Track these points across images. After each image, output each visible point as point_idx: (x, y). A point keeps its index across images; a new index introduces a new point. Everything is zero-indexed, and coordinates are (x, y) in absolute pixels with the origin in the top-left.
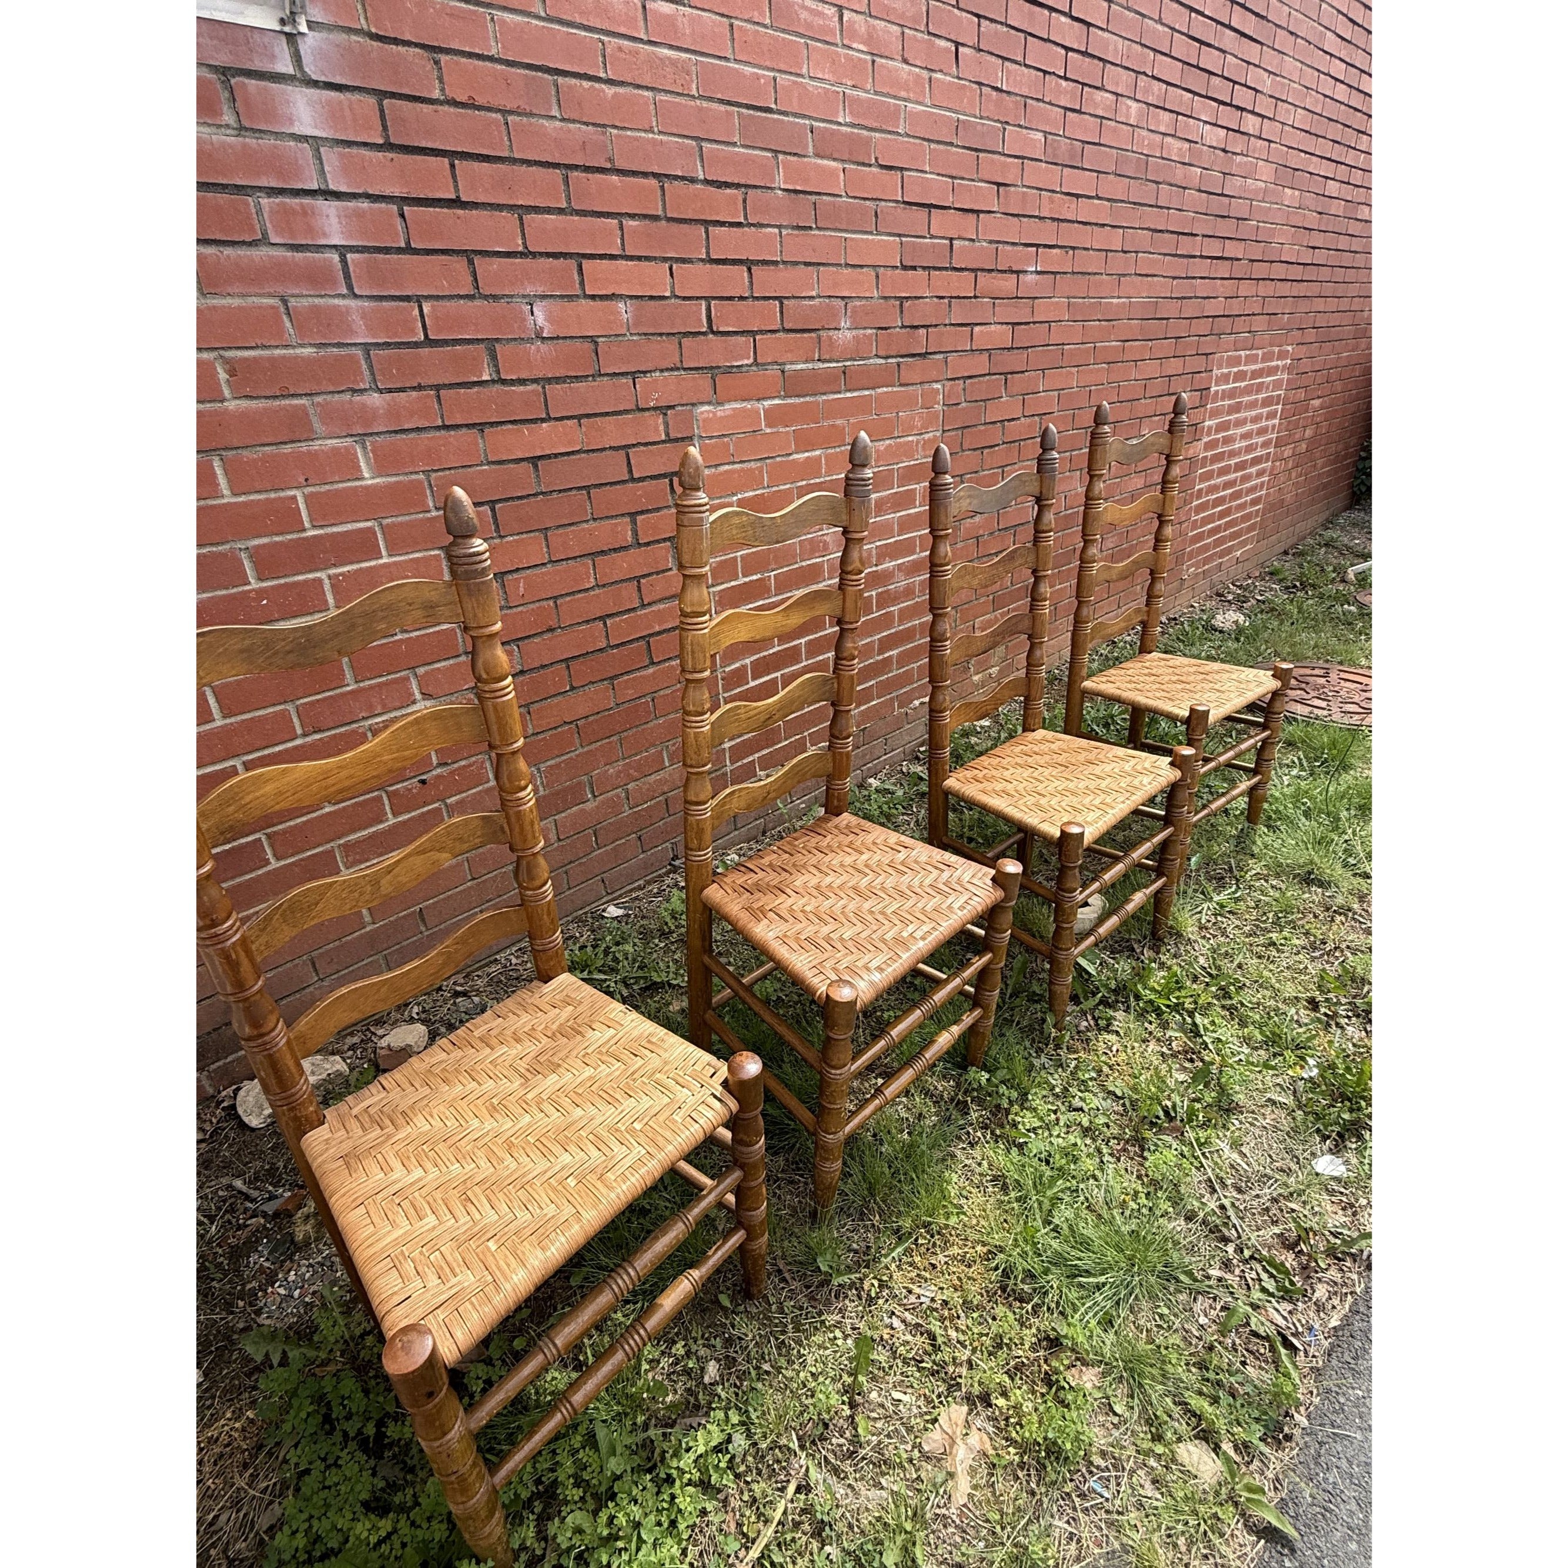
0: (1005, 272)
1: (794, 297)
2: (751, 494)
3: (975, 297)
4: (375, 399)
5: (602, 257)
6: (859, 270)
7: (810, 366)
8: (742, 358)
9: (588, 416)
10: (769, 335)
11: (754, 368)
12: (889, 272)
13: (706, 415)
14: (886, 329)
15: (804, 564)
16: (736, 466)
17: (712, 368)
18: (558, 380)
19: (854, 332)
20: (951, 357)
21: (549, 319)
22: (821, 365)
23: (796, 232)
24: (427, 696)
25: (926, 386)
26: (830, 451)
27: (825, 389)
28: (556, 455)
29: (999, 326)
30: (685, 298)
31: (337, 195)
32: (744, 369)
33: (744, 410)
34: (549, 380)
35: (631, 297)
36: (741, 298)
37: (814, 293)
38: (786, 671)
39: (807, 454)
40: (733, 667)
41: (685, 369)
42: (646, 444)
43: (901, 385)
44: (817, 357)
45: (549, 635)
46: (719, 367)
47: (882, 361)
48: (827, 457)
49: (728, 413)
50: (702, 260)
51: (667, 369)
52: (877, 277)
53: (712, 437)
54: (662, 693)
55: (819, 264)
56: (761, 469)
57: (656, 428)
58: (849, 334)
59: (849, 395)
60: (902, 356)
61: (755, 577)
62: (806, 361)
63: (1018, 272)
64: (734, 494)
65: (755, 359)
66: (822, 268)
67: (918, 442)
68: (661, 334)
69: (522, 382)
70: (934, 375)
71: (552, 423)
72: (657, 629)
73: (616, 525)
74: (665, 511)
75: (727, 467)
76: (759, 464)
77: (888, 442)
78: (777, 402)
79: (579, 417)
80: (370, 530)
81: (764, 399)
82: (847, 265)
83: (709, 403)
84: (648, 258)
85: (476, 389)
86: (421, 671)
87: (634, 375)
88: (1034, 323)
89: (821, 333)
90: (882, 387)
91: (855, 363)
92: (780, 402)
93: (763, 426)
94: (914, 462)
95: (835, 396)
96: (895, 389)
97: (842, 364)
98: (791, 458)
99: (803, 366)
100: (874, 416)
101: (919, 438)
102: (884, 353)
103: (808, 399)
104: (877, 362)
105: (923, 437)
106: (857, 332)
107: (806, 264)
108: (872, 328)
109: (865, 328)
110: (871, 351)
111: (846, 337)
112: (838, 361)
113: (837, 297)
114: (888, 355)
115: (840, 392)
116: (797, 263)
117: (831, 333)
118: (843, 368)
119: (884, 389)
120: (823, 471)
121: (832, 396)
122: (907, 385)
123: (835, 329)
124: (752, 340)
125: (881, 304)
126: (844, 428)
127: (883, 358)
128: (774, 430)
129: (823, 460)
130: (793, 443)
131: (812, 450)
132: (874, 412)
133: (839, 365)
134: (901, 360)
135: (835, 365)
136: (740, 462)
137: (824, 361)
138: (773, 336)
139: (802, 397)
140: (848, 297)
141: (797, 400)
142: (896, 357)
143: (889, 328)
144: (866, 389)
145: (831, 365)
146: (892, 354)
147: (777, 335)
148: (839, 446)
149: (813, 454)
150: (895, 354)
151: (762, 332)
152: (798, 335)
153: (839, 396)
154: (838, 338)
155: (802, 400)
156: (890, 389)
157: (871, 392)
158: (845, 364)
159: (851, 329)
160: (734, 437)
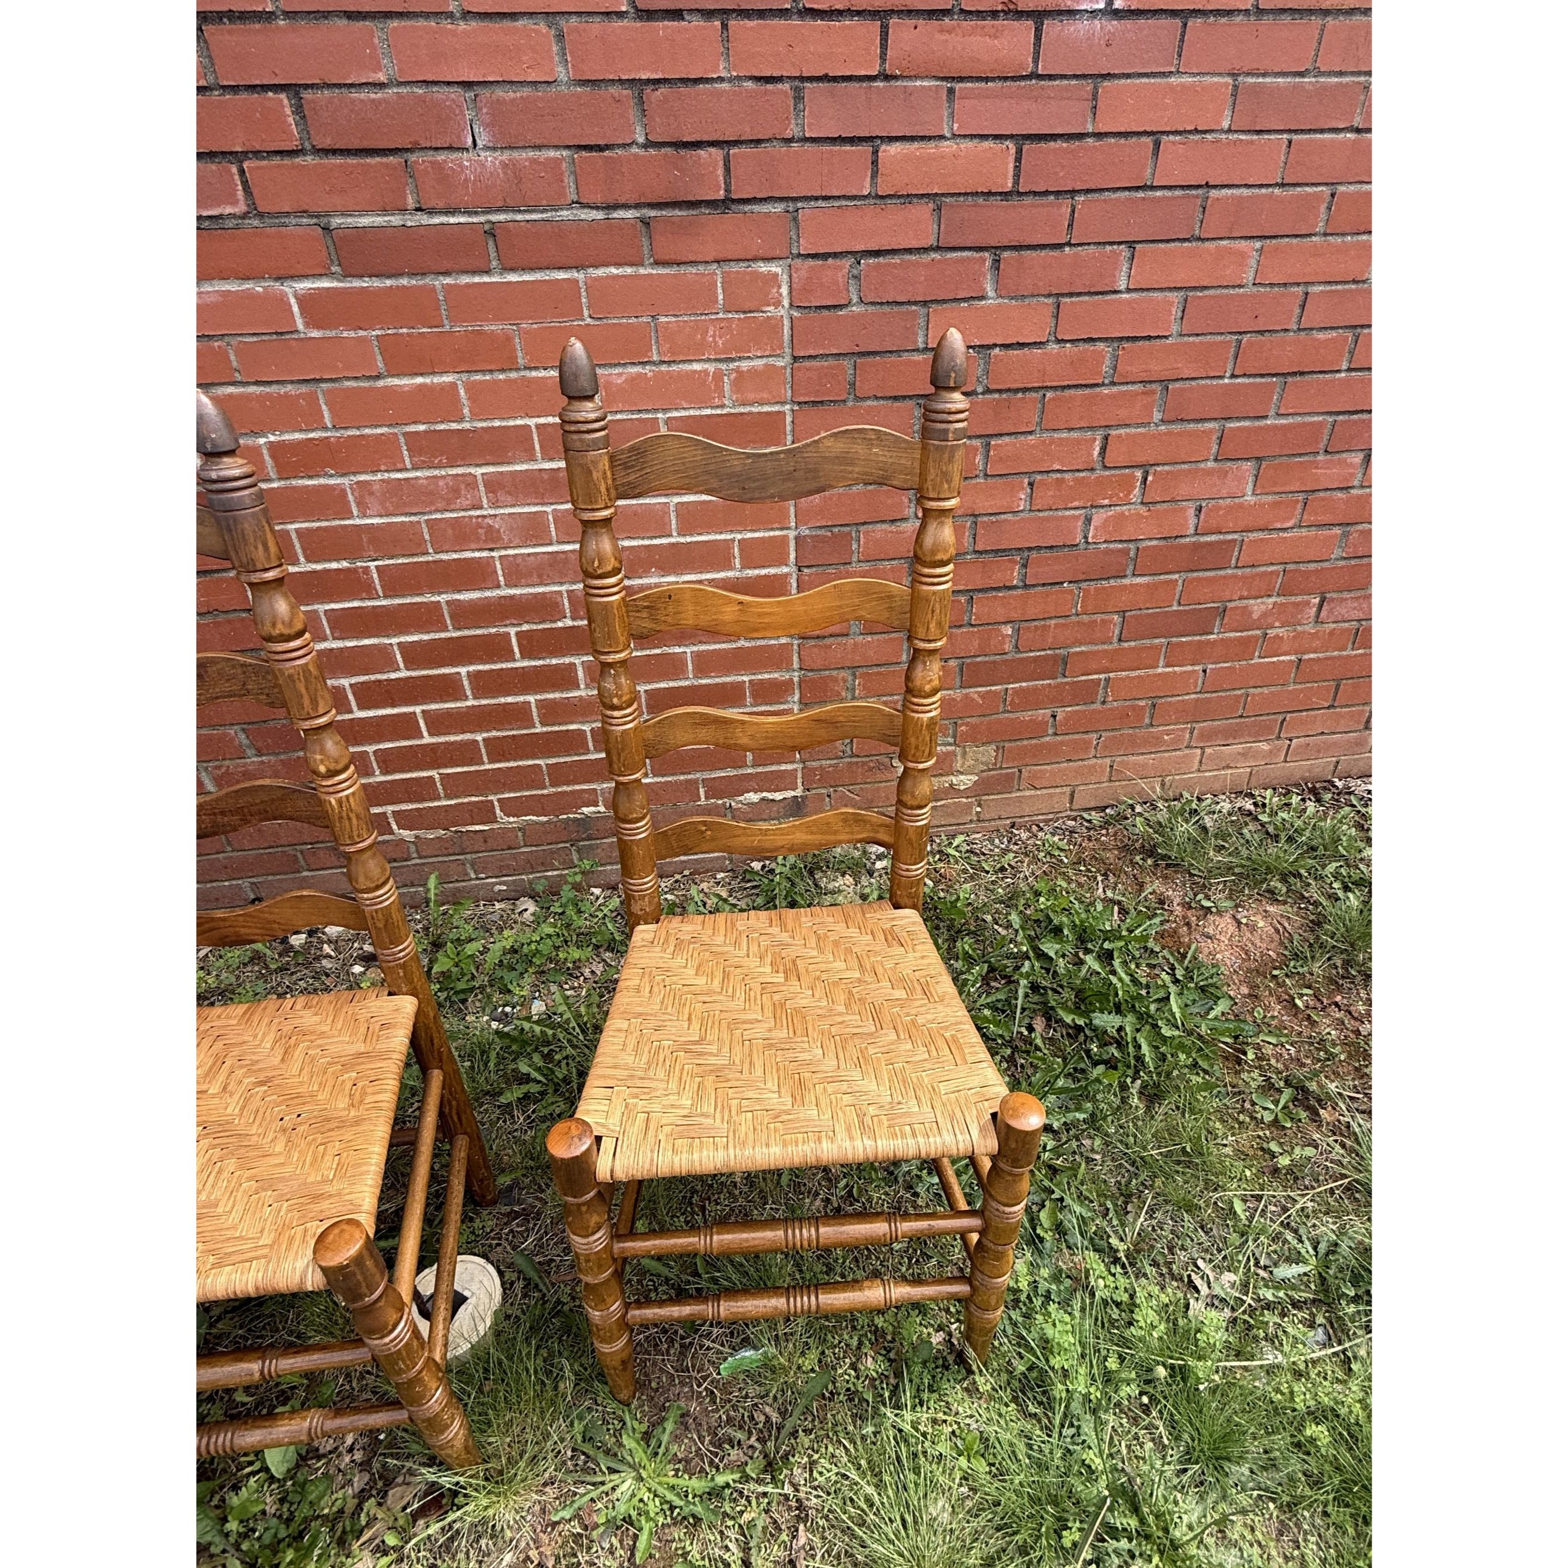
0: (994, 14)
1: (329, 86)
2: (298, 436)
3: (887, 77)
6: (507, 24)
7: (396, 220)
8: (218, 202)
10: (277, 160)
11: (256, 223)
12: (596, 25)
14: (600, 148)
16: (252, 389)
19: (506, 156)
20: (806, 211)
22: (425, 219)
25: (735, 267)
26: (479, 377)
27: (446, 265)
29: (967, 145)
32: (229, 223)
33: (248, 295)
37: (382, 77)
38: (433, 706)
39: (419, 380)
43: (657, 263)
44: (411, 202)
47: (600, 215)
48: (470, 387)
52: (560, 37)
55: (388, 15)
56: (313, 398)
58: (489, 158)
59: (513, 277)
60: (652, 206)
61: (334, 565)
62: (385, 211)
63: (1039, 16)
64: (255, 433)
65: (252, 205)
66: (395, 23)
67: (719, 376)
70: (757, 245)
75: (231, 390)
76: (304, 389)
77: (633, 370)
78: (325, 284)
81: (292, 277)
82: (466, 15)
88: (1099, 135)
89: (413, 158)
90: (607, 265)
91: (519, 217)
92: (335, 284)
93: (300, 324)
94: (714, 412)
95: (477, 279)
96: (642, 271)
97: (482, 219)
98: (381, 383)
99: (379, 220)
100: (589, 321)
101: (723, 366)
102: (599, 199)
103: (404, 281)
104: (583, 217)
105: (732, 366)
106: (515, 154)
107: (350, 15)
108: (557, 147)
109: (539, 147)
110: (562, 194)
111: (483, 165)
112: (469, 213)
113: (449, 83)
114: (611, 202)
115: (488, 272)
116: (326, 15)
117: (441, 157)
118: (487, 227)
119: (614, 271)
120: (466, 411)
121: (466, 279)
122: (678, 264)
123: (450, 148)
124: (234, 169)
125: (579, 96)
126: (509, 339)
127: (597, 208)
128: (329, 334)
129: (462, 392)
130: (379, 358)
131: (434, 373)
132: (586, 313)
133: (475, 220)
134: (653, 213)
135: (462, 219)
136: (257, 383)
137: (431, 212)
138: (287, 161)
139: (389, 277)
140: (479, 83)
141: (377, 283)
142: (637, 206)
143: (608, 147)
144: (560, 268)
145: (452, 220)
146: (622, 200)
147: (298, 160)
148: (502, 370)
149: (437, 379)
150: (631, 202)
151: (257, 154)
152: (352, 161)
153: (486, 279)
154: (461, 166)
155: (389, 283)
156: (629, 270)
157: (574, 274)
158: (494, 218)
159: (494, 149)
160: (234, 341)
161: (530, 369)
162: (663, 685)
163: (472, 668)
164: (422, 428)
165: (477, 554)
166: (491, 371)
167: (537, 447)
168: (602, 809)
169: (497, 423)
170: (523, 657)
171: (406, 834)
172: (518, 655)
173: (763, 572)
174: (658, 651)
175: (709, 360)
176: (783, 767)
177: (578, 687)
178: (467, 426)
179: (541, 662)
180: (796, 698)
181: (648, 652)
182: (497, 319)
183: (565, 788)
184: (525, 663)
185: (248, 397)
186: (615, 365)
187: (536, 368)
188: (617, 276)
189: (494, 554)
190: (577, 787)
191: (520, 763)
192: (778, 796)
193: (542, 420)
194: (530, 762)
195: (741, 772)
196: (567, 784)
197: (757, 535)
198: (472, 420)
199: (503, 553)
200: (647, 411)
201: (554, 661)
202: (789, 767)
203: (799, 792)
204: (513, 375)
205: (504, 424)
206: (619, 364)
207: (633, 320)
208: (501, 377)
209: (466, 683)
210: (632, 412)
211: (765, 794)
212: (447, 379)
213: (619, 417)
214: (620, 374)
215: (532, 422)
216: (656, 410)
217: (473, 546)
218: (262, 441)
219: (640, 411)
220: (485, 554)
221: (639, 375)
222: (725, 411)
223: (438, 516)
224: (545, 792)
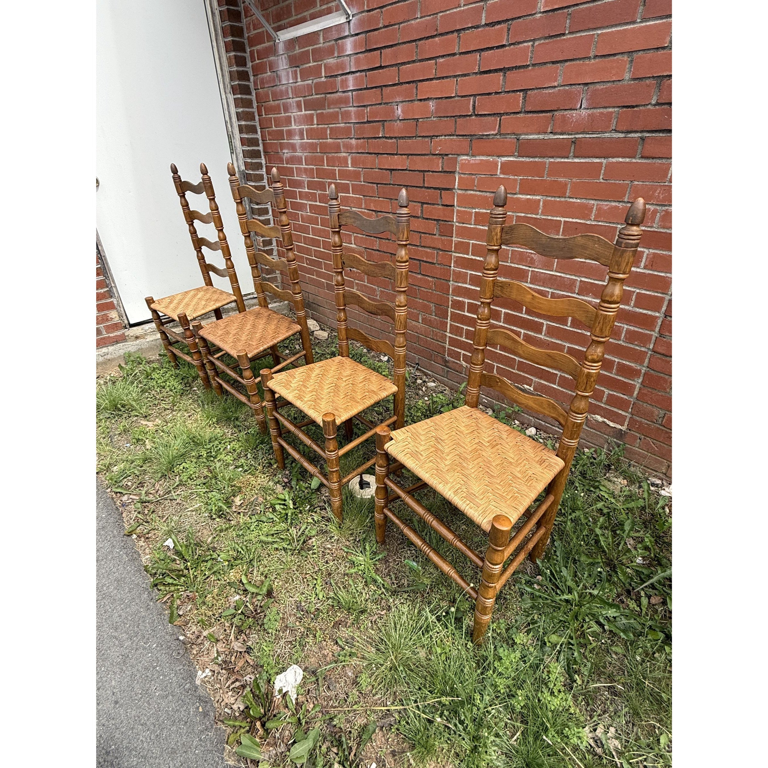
1: (537, 89)
2: (484, 211)
4: (353, 141)
5: (427, 80)
7: (541, 137)
8: (490, 130)
9: (412, 155)
10: (512, 115)
11: (498, 137)
13: (464, 162)
14: (633, 107)
15: (513, 265)
16: (478, 193)
17: (471, 135)
18: (403, 138)
19: (591, 111)
21: (403, 111)
22: (552, 137)
23: (547, 41)
24: (355, 244)
26: (549, 198)
27: (553, 154)
28: (399, 170)
30: (462, 97)
31: (353, 72)
32: (491, 137)
33: (487, 161)
34: (400, 138)
35: (436, 98)
36: (496, 93)
37: (556, 84)
39: (529, 197)
40: (458, 298)
41: (457, 136)
42: (433, 172)
43: (642, 157)
44: (549, 130)
45: (387, 241)
46: (476, 135)
47: (621, 135)
48: (545, 202)
49: (477, 162)
50: (476, 73)
51: (448, 135)
52: (632, 61)
53: (465, 174)
54: (422, 289)
55: (567, 61)
57: (439, 164)
58: (584, 112)
59: (576, 160)
60: (649, 132)
61: (478, 258)
62: (539, 133)
64: (473, 208)
65: (499, 131)
66: (568, 64)
67: (655, 212)
68: (447, 117)
69: (391, 138)
71: (399, 156)
72: (425, 259)
73: (415, 206)
74: (436, 206)
75: (472, 192)
77: (614, 204)
78: (511, 159)
79: (408, 155)
80: (348, 184)
81: (503, 156)
82: (596, 57)
83: (467, 155)
84: (447, 77)
85: (378, 140)
86: (355, 234)
87: (432, 137)
89: (556, 113)
90: (618, 157)
91: (588, 136)
92: (515, 159)
93: (498, 173)
94: (646, 229)
95: (563, 160)
96: (634, 160)
97: (573, 136)
98: (515, 196)
99: (536, 137)
100: (602, 181)
101: (658, 208)
102: (624, 129)
103: (537, 159)
104: (614, 136)
105: (664, 208)
106: (595, 111)
107: (553, 63)
108: (614, 107)
109: (606, 107)
110: (608, 127)
111: (580, 115)
112: (569, 134)
113: (579, 84)
114: (630, 129)
115: (567, 158)
116: (545, 63)
117: (566, 113)
118: (573, 140)
119: (621, 160)
120: (540, 211)
121: (559, 160)
122: (653, 158)
123: (571, 109)
124: (498, 119)
125: (630, 85)
126: (566, 185)
127: (622, 132)
128: (506, 176)
129: (541, 203)
130: (518, 187)
131: (534, 195)
132: (601, 177)
133: (570, 137)
134: (648, 135)
135: (565, 137)
136: (480, 191)
137: (555, 134)
138: (515, 116)
139: (532, 157)
140: (591, 83)
141: (528, 160)
142: (642, 132)
143: (637, 106)
144: (597, 157)
145: (561, 137)
146: (635, 129)
147: (518, 116)
148: (559, 197)
149: (534, 197)
150: (639, 130)
151: (507, 114)
152: (535, 115)
153: (566, 160)
154: (572, 116)
155: (531, 159)
156: (628, 160)
157: (602, 160)
158: (577, 136)
159: (588, 109)
160: (478, 176)
161: (570, 198)
162: (577, 347)
163: (507, 311)
164: (523, 215)
165: (524, 267)
166: (555, 197)
167: (561, 230)
168: (532, 389)
169: (550, 218)
170: (525, 313)
171: (464, 364)
172: (524, 312)
173: (645, 312)
174: (580, 331)
175: (652, 204)
176: (620, 412)
177: (541, 334)
178: (538, 217)
179: (531, 318)
180: (640, 381)
181: (575, 330)
182: (564, 176)
183: (522, 373)
184: (525, 316)
185: (475, 195)
186: (606, 201)
187: (572, 198)
188: (621, 162)
189: (530, 269)
190: (526, 375)
191: (510, 355)
192: (612, 424)
193: (567, 219)
194: (513, 357)
195: (598, 403)
196: (523, 372)
197: (648, 293)
198: (541, 215)
199: (534, 269)
200: (614, 223)
201: (536, 319)
202: (623, 413)
203: (624, 428)
204: (563, 199)
205: (552, 218)
206: (608, 201)
207: (622, 182)
208: (558, 199)
209: (503, 316)
210: (607, 222)
211: (605, 420)
212: (538, 197)
213: (600, 223)
214: (607, 205)
215: (563, 219)
216: (618, 224)
217: (524, 264)
218: (474, 211)
219: (610, 223)
220: (527, 268)
221: (616, 207)
222: (652, 230)
223: (516, 249)
224: (514, 371)
